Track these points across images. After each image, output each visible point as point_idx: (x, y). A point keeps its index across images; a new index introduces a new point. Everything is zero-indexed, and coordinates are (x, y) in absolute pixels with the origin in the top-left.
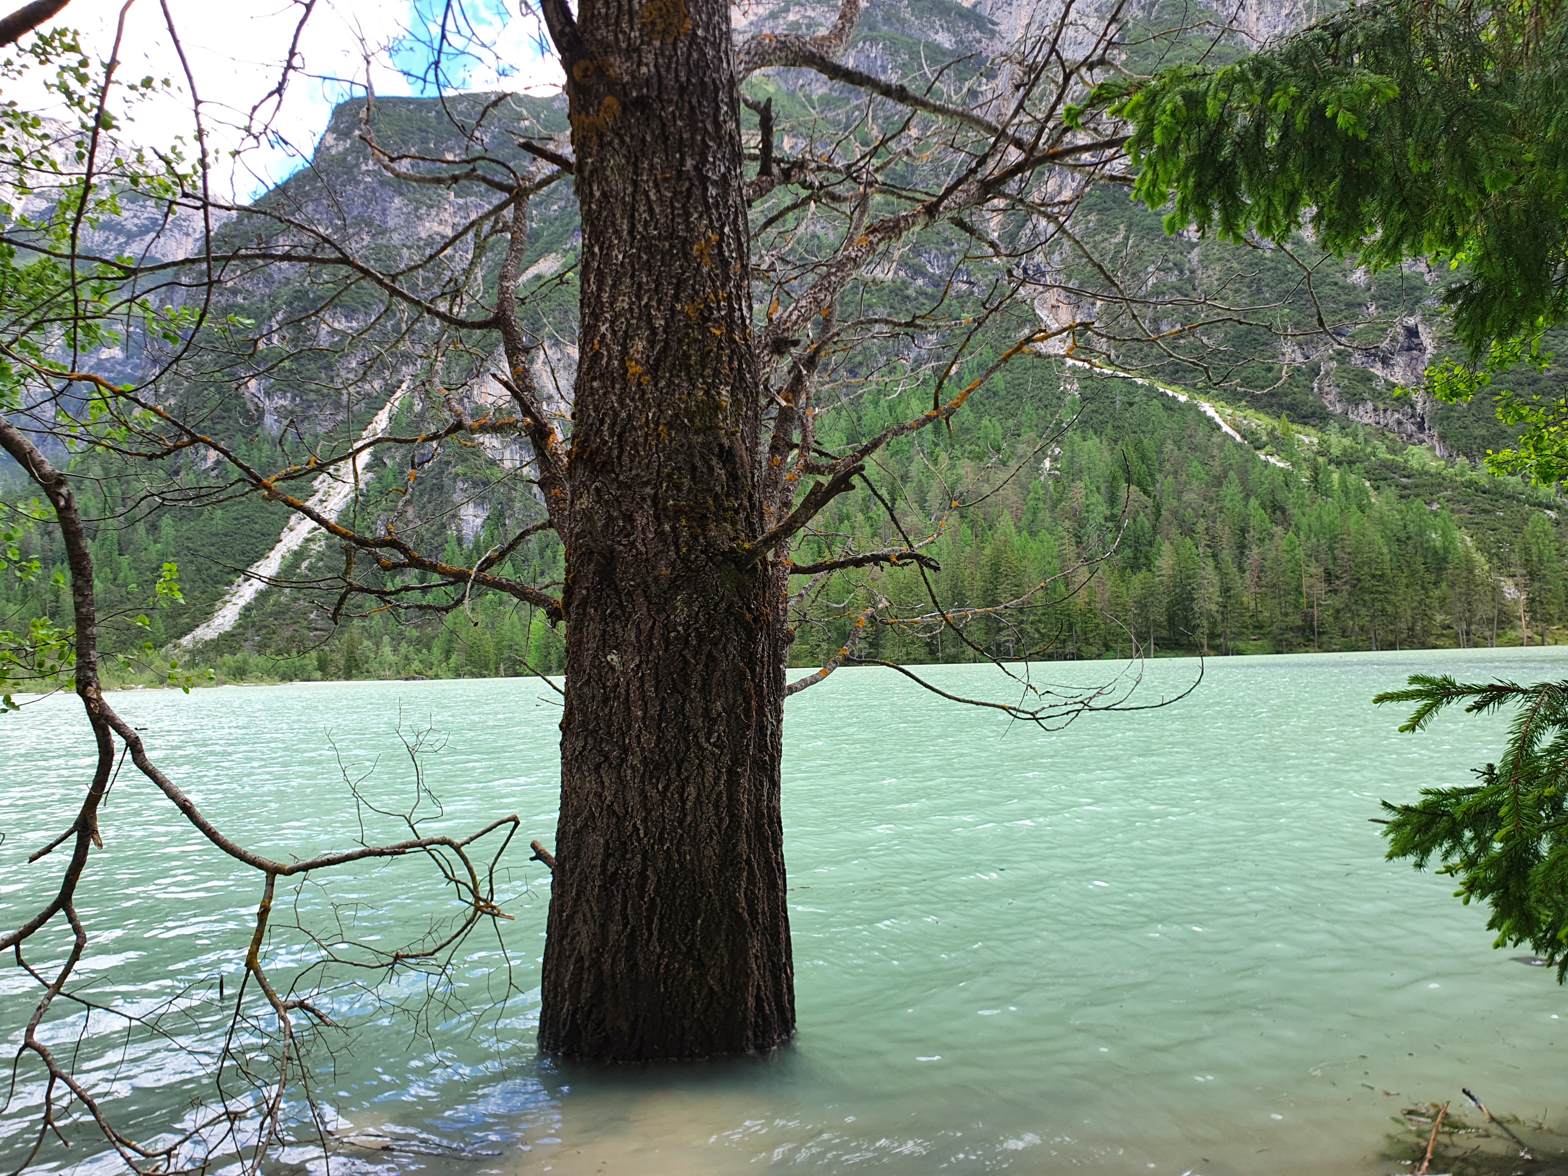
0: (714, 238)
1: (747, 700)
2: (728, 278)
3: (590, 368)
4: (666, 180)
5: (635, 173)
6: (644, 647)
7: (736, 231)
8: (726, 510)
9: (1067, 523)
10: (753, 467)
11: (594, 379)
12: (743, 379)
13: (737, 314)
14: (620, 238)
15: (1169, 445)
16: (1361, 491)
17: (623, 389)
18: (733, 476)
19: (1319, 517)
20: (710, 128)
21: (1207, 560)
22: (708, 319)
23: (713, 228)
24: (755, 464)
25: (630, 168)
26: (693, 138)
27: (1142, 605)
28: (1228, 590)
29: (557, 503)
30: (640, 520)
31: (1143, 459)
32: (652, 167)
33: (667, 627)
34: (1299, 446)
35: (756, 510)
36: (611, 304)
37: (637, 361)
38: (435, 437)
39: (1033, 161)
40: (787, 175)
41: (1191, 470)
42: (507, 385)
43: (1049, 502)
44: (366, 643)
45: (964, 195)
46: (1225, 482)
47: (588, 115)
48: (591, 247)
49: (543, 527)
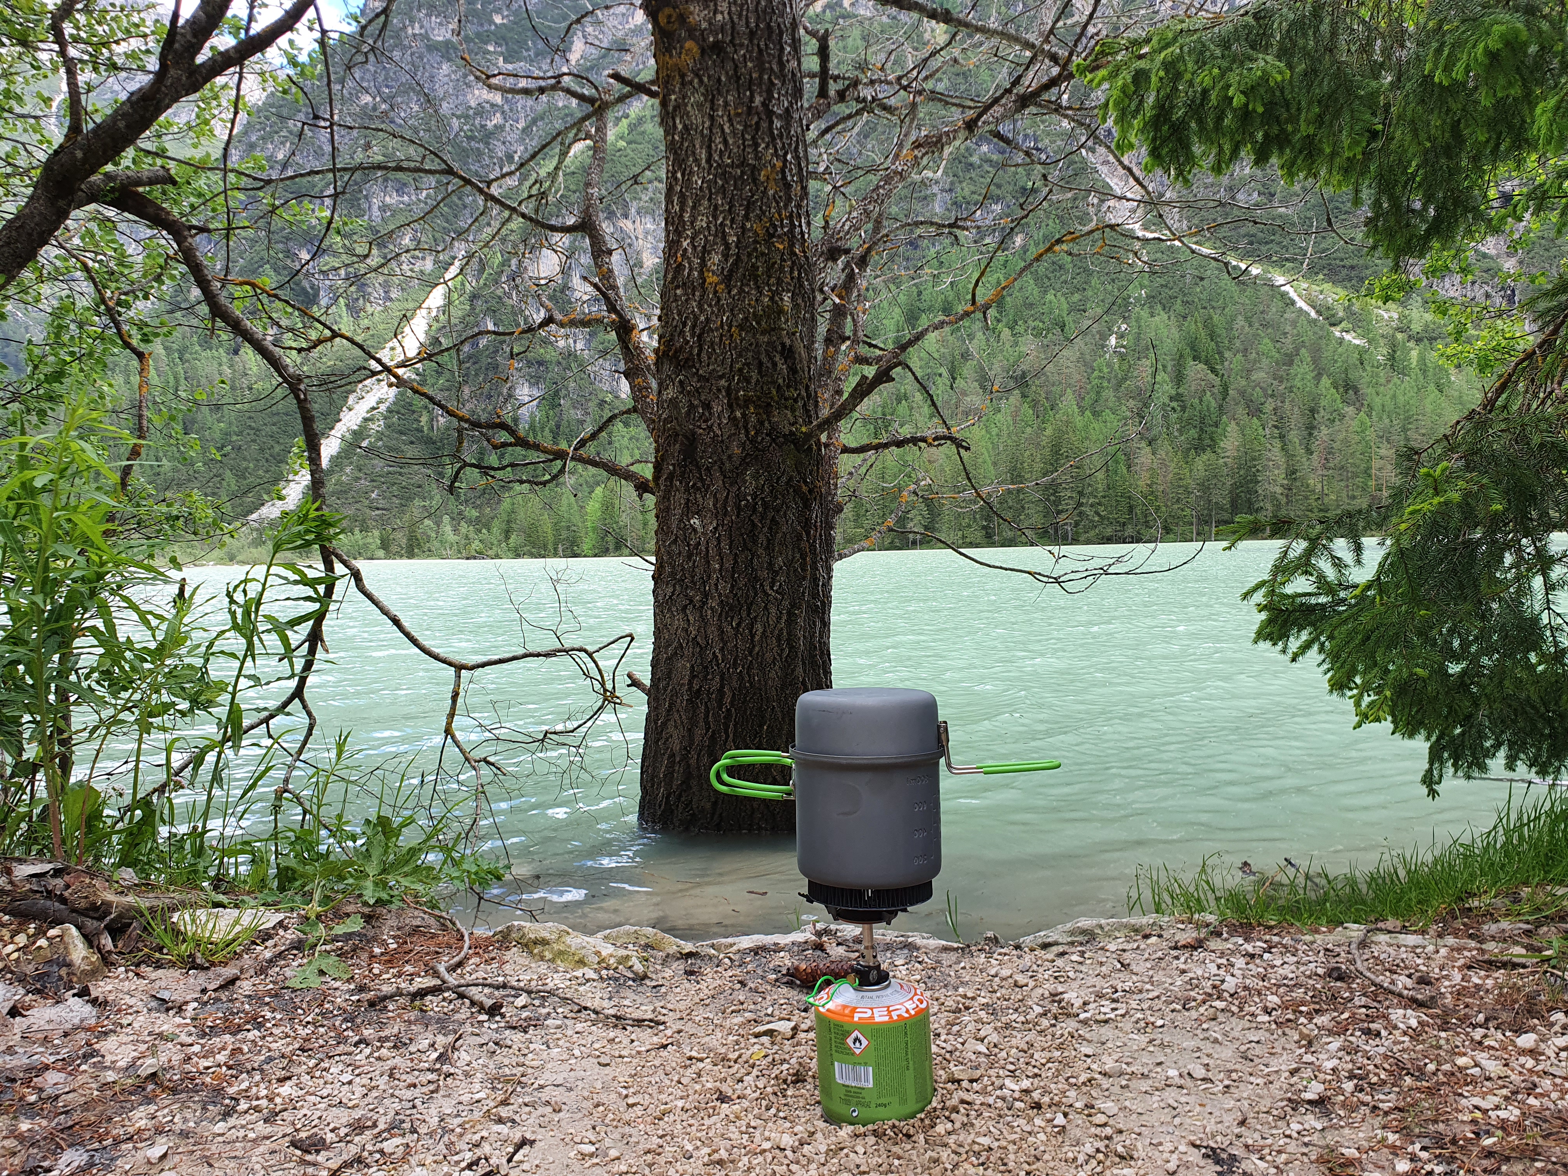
0: (779, 164)
1: (803, 557)
2: (789, 199)
3: (674, 278)
4: (738, 115)
5: (712, 109)
6: (720, 513)
7: (797, 158)
8: (786, 399)
9: (1132, 403)
10: (809, 362)
11: (677, 287)
12: (802, 286)
13: (798, 230)
14: (699, 166)
15: (1240, 322)
16: (1441, 369)
17: (702, 296)
18: (793, 370)
19: (1394, 396)
20: (775, 67)
21: (1274, 441)
22: (773, 236)
23: (777, 156)
24: (812, 359)
25: (708, 105)
26: (761, 77)
27: (1205, 487)
28: (1294, 472)
29: (640, 391)
30: (716, 408)
31: (1212, 336)
32: (726, 104)
33: (739, 497)
34: (1377, 322)
35: (812, 399)
36: (692, 223)
37: (713, 272)
38: (530, 330)
39: (1066, 76)
40: (842, 96)
41: (1261, 347)
42: (595, 286)
43: (1113, 381)
44: (427, 522)
45: (1002, 110)
46: (1297, 360)
47: (671, 56)
48: (674, 173)
49: (628, 412)
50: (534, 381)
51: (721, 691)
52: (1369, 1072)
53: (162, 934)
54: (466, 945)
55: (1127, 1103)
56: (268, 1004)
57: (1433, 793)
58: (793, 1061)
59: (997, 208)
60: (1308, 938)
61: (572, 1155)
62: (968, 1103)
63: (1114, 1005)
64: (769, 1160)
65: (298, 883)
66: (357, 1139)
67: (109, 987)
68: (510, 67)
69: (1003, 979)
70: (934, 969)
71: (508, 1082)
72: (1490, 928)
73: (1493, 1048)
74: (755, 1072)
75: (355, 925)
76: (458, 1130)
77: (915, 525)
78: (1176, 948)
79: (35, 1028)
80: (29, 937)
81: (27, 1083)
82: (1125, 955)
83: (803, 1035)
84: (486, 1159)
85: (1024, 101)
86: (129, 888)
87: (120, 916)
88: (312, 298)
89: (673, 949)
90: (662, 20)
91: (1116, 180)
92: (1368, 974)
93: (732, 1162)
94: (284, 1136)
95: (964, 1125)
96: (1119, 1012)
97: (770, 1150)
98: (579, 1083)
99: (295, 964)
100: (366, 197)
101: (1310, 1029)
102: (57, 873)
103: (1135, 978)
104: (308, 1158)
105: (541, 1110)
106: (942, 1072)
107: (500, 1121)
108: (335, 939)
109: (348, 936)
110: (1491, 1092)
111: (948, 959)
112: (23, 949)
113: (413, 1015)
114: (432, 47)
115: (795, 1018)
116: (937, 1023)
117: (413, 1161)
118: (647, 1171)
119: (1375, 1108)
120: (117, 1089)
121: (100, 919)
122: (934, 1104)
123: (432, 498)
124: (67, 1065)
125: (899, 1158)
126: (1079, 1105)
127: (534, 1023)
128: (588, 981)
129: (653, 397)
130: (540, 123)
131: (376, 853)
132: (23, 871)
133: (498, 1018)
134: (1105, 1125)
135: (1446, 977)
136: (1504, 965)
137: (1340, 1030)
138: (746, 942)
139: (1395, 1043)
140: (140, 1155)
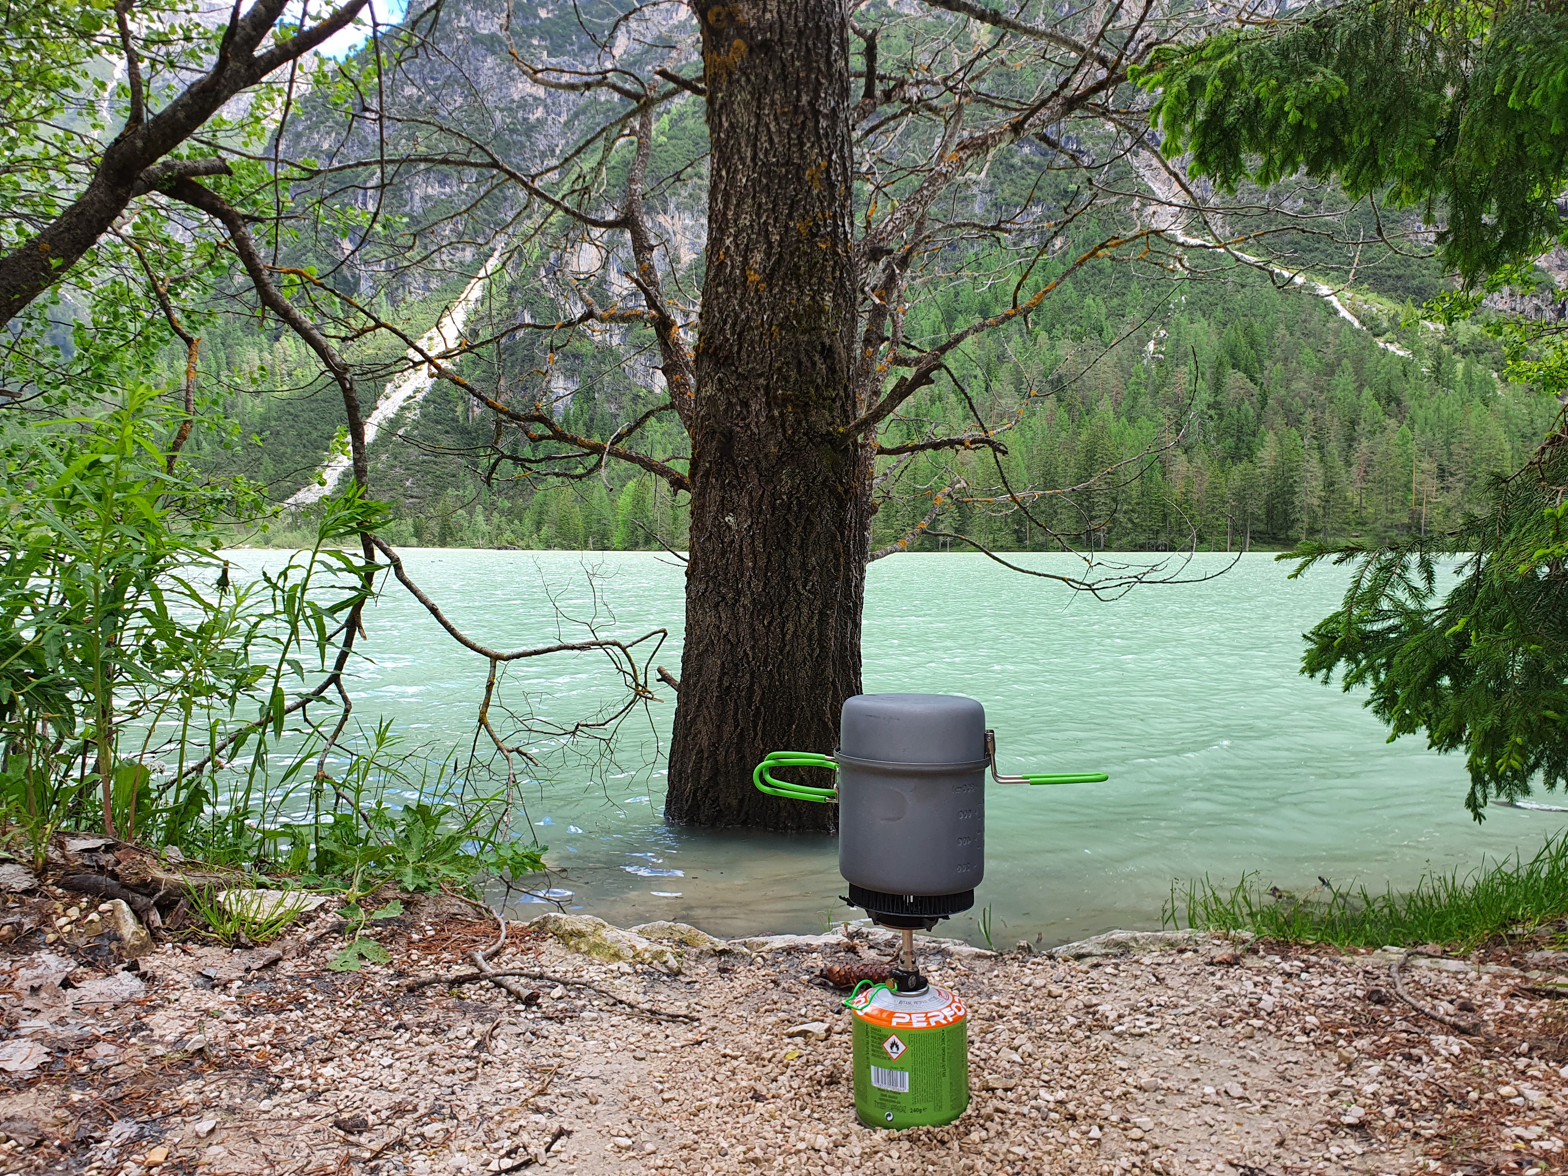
0: (824, 164)
1: (837, 557)
2: (833, 199)
3: (716, 276)
4: (784, 114)
5: (758, 107)
6: (755, 511)
7: (842, 157)
8: (824, 399)
9: (1168, 410)
10: (849, 362)
11: (719, 285)
12: (843, 286)
13: (841, 230)
14: (744, 164)
15: (1282, 330)
16: (1487, 382)
17: (743, 294)
18: (832, 370)
19: (1438, 409)
20: (822, 66)
21: (1312, 452)
22: (816, 235)
23: (822, 156)
24: (850, 358)
25: (754, 103)
26: (808, 77)
27: (1240, 497)
28: (1332, 484)
29: (678, 387)
30: (755, 407)
31: (1252, 344)
32: (773, 103)
33: (774, 496)
34: (1423, 333)
35: (850, 399)
36: (735, 221)
37: (756, 271)
38: (570, 324)
39: (1115, 79)
40: (888, 96)
41: (1302, 357)
42: (636, 281)
43: (1151, 387)
44: (460, 512)
45: (1048, 112)
46: (1338, 371)
47: (719, 54)
48: (719, 171)
49: (665, 408)
50: (570, 373)
51: (750, 690)
52: (1410, 1098)
53: (209, 912)
54: (503, 935)
55: (1163, 1119)
56: (309, 985)
57: (1478, 817)
58: (827, 1063)
59: (1037, 210)
60: (1347, 959)
61: (609, 1147)
62: (1003, 1112)
63: (1149, 1019)
64: (804, 1160)
65: (337, 867)
66: (398, 1122)
67: (157, 963)
68: (554, 61)
69: (1037, 989)
70: (967, 976)
71: (545, 1072)
72: (1534, 956)
73: (1536, 1078)
74: (789, 1072)
75: (394, 911)
76: (497, 1118)
77: (945, 527)
78: (1211, 964)
79: (86, 1000)
80: (81, 910)
81: (79, 1053)
82: (1160, 969)
83: (837, 1037)
84: (525, 1148)
85: (1071, 104)
86: (177, 866)
87: (169, 893)
88: (354, 287)
89: (706, 947)
90: (711, 18)
91: (1159, 185)
92: (1409, 999)
93: (767, 1161)
94: (327, 1116)
95: (998, 1134)
96: (1154, 1026)
97: (804, 1151)
98: (615, 1076)
99: (336, 947)
100: (409, 188)
101: (1349, 1052)
102: (108, 848)
103: (1170, 993)
104: (351, 1138)
105: (578, 1102)
106: (975, 1080)
107: (538, 1110)
108: (375, 924)
109: (388, 921)
110: (1534, 1122)
111: (981, 966)
112: (75, 922)
113: (451, 1002)
114: (478, 41)
115: (828, 1020)
116: (973, 1031)
117: (453, 1146)
118: (683, 1166)
119: (1416, 1134)
120: (166, 1063)
121: (150, 895)
122: (969, 1111)
123: (465, 488)
124: (117, 1037)
125: (933, 1164)
126: (1114, 1118)
127: (572, 1014)
128: (623, 974)
129: (691, 394)
130: (581, 117)
131: (416, 839)
132: (76, 845)
133: (534, 1008)
134: (1141, 1140)
135: (1489, 1004)
136: (1549, 994)
137: (1380, 1054)
138: (779, 942)
139: (1437, 1069)
140: (188, 1128)
